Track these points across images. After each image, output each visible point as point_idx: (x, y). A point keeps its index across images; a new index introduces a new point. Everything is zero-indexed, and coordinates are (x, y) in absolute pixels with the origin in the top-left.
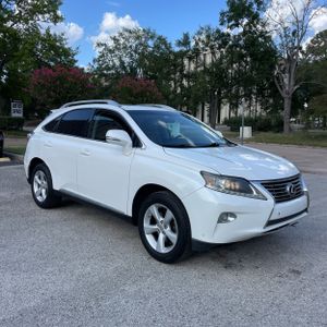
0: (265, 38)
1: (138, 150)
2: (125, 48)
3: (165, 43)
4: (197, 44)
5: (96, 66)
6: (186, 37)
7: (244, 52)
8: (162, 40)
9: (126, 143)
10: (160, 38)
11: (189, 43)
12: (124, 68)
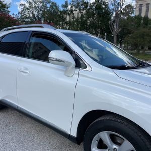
0: (105, 5)
1: (81, 71)
2: (35, 7)
3: (56, 6)
4: (72, 7)
5: (20, 16)
6: (67, 3)
7: (95, 12)
8: (54, 4)
9: (71, 64)
10: (53, 3)
11: (68, 6)
12: (35, 18)
